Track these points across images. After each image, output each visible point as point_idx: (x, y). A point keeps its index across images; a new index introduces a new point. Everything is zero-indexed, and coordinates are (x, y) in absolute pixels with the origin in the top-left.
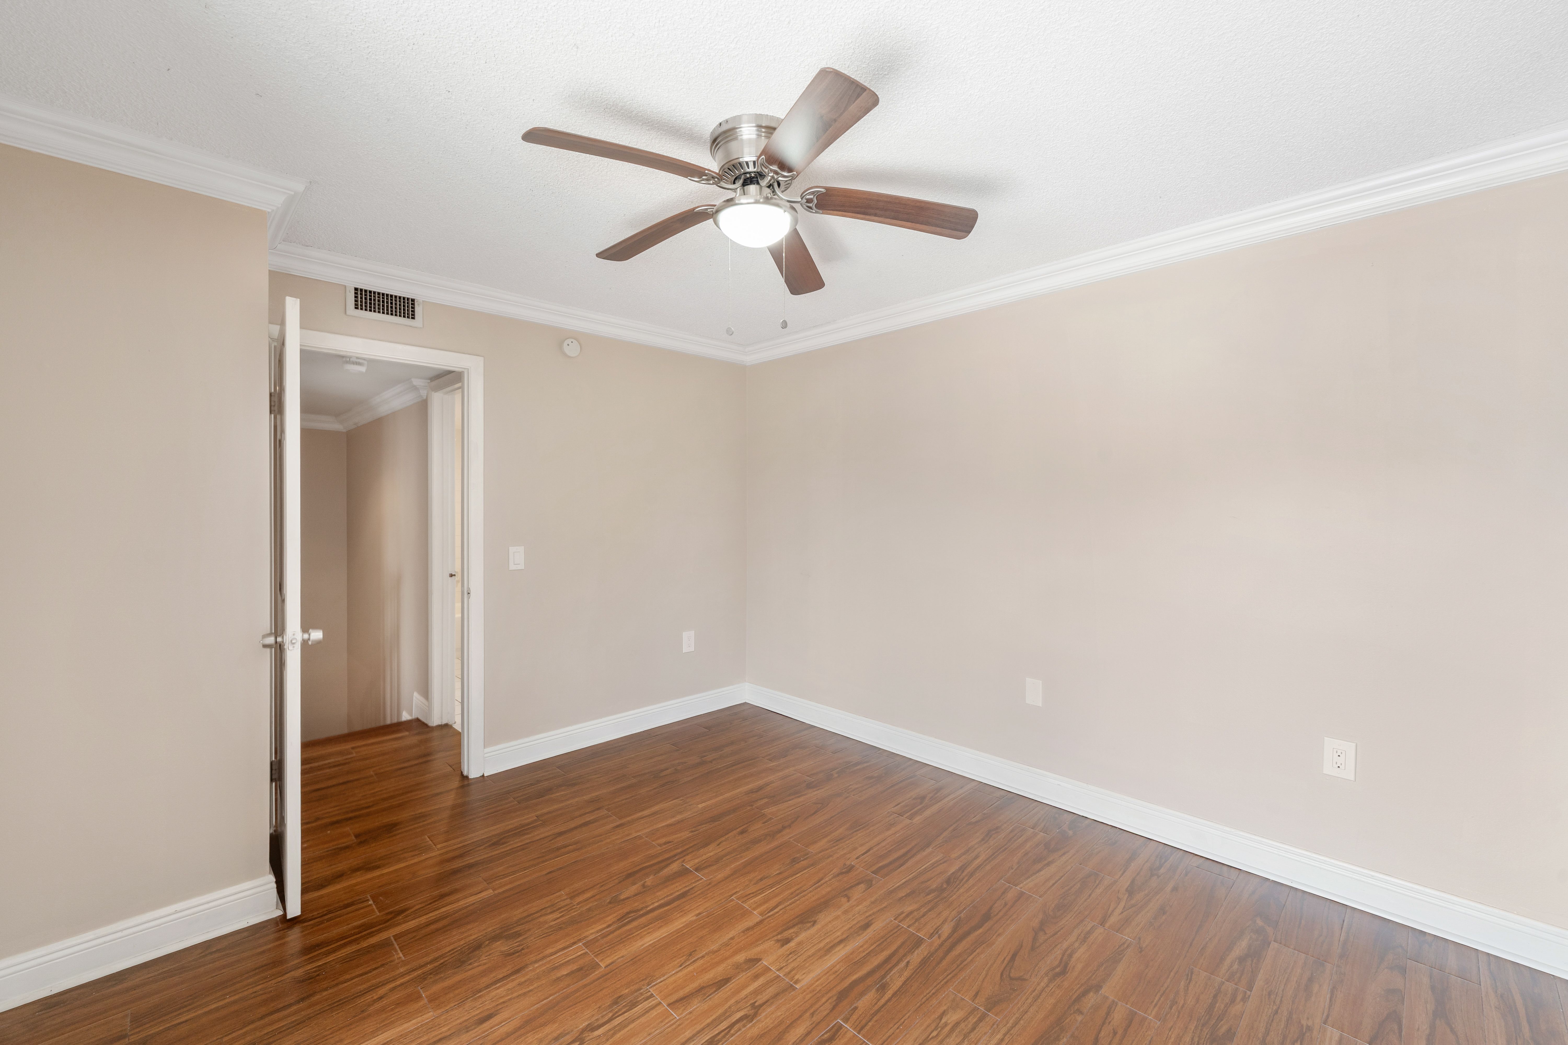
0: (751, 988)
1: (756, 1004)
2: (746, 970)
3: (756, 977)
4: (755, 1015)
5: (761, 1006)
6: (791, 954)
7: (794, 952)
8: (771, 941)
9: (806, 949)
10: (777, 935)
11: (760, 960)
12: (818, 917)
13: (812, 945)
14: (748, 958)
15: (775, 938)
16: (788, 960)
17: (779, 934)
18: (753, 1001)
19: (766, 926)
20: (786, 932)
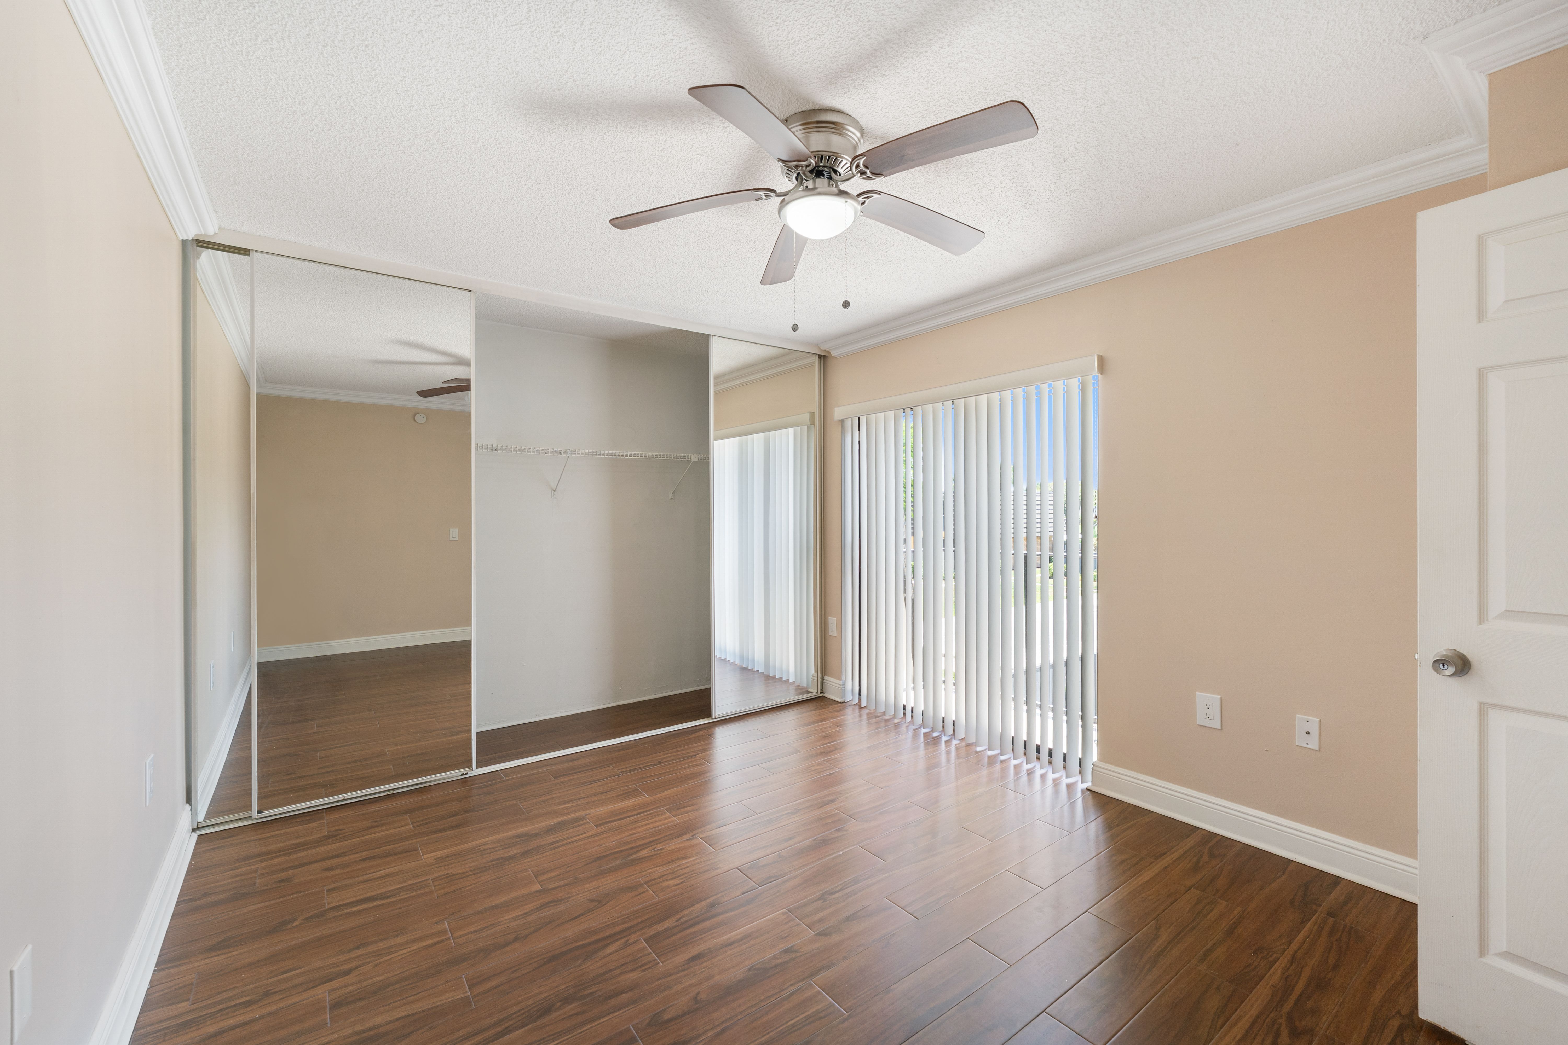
0: (826, 912)
1: (822, 901)
2: (830, 927)
3: (821, 920)
4: (823, 894)
5: (819, 900)
6: (786, 937)
7: (782, 939)
8: (803, 951)
9: (770, 940)
10: (796, 957)
11: (816, 935)
12: (745, 975)
13: (761, 944)
14: (829, 937)
15: (798, 954)
16: (790, 931)
17: (793, 959)
18: (824, 903)
19: (806, 969)
20: (785, 960)
